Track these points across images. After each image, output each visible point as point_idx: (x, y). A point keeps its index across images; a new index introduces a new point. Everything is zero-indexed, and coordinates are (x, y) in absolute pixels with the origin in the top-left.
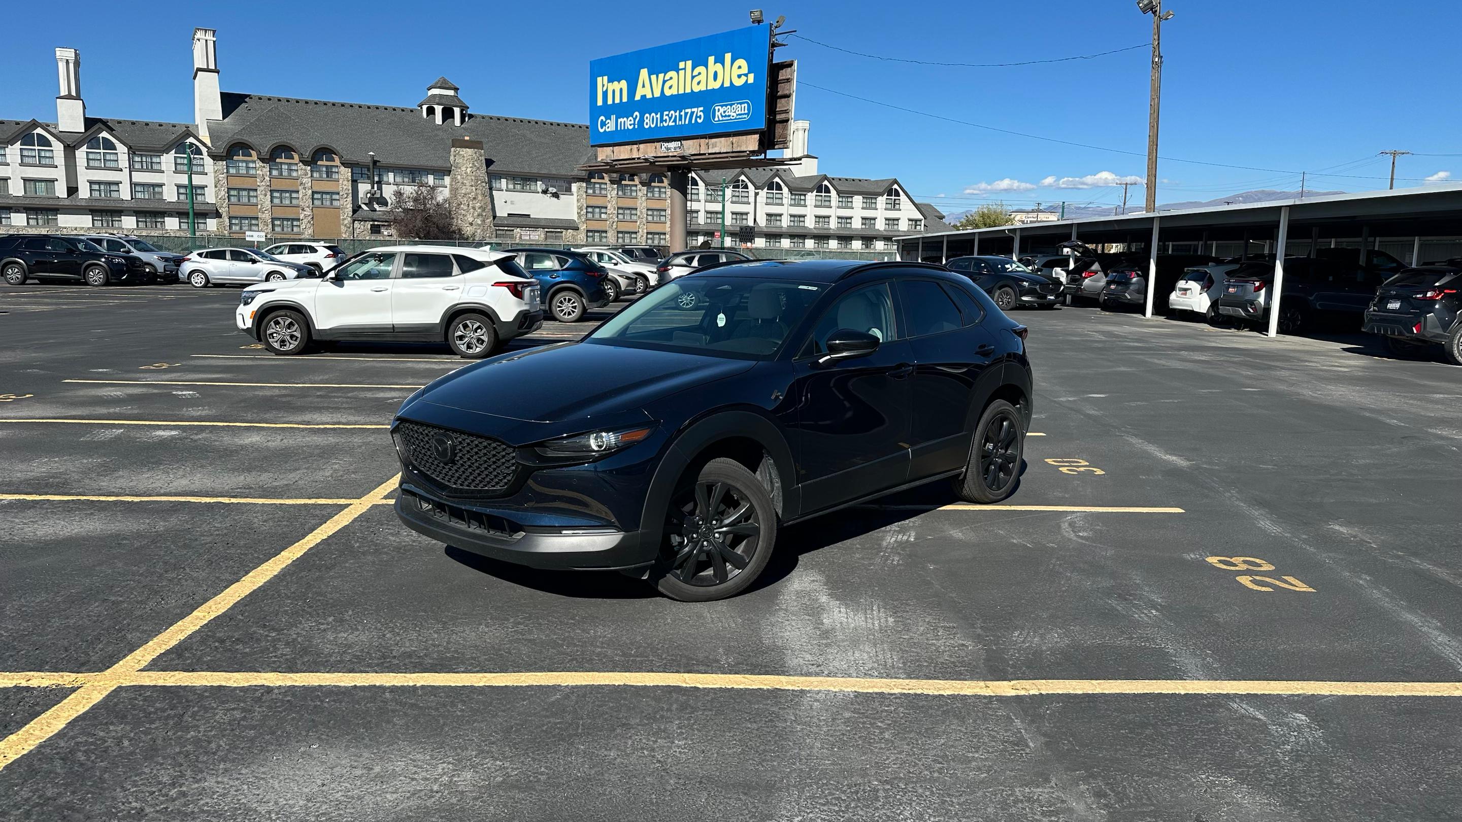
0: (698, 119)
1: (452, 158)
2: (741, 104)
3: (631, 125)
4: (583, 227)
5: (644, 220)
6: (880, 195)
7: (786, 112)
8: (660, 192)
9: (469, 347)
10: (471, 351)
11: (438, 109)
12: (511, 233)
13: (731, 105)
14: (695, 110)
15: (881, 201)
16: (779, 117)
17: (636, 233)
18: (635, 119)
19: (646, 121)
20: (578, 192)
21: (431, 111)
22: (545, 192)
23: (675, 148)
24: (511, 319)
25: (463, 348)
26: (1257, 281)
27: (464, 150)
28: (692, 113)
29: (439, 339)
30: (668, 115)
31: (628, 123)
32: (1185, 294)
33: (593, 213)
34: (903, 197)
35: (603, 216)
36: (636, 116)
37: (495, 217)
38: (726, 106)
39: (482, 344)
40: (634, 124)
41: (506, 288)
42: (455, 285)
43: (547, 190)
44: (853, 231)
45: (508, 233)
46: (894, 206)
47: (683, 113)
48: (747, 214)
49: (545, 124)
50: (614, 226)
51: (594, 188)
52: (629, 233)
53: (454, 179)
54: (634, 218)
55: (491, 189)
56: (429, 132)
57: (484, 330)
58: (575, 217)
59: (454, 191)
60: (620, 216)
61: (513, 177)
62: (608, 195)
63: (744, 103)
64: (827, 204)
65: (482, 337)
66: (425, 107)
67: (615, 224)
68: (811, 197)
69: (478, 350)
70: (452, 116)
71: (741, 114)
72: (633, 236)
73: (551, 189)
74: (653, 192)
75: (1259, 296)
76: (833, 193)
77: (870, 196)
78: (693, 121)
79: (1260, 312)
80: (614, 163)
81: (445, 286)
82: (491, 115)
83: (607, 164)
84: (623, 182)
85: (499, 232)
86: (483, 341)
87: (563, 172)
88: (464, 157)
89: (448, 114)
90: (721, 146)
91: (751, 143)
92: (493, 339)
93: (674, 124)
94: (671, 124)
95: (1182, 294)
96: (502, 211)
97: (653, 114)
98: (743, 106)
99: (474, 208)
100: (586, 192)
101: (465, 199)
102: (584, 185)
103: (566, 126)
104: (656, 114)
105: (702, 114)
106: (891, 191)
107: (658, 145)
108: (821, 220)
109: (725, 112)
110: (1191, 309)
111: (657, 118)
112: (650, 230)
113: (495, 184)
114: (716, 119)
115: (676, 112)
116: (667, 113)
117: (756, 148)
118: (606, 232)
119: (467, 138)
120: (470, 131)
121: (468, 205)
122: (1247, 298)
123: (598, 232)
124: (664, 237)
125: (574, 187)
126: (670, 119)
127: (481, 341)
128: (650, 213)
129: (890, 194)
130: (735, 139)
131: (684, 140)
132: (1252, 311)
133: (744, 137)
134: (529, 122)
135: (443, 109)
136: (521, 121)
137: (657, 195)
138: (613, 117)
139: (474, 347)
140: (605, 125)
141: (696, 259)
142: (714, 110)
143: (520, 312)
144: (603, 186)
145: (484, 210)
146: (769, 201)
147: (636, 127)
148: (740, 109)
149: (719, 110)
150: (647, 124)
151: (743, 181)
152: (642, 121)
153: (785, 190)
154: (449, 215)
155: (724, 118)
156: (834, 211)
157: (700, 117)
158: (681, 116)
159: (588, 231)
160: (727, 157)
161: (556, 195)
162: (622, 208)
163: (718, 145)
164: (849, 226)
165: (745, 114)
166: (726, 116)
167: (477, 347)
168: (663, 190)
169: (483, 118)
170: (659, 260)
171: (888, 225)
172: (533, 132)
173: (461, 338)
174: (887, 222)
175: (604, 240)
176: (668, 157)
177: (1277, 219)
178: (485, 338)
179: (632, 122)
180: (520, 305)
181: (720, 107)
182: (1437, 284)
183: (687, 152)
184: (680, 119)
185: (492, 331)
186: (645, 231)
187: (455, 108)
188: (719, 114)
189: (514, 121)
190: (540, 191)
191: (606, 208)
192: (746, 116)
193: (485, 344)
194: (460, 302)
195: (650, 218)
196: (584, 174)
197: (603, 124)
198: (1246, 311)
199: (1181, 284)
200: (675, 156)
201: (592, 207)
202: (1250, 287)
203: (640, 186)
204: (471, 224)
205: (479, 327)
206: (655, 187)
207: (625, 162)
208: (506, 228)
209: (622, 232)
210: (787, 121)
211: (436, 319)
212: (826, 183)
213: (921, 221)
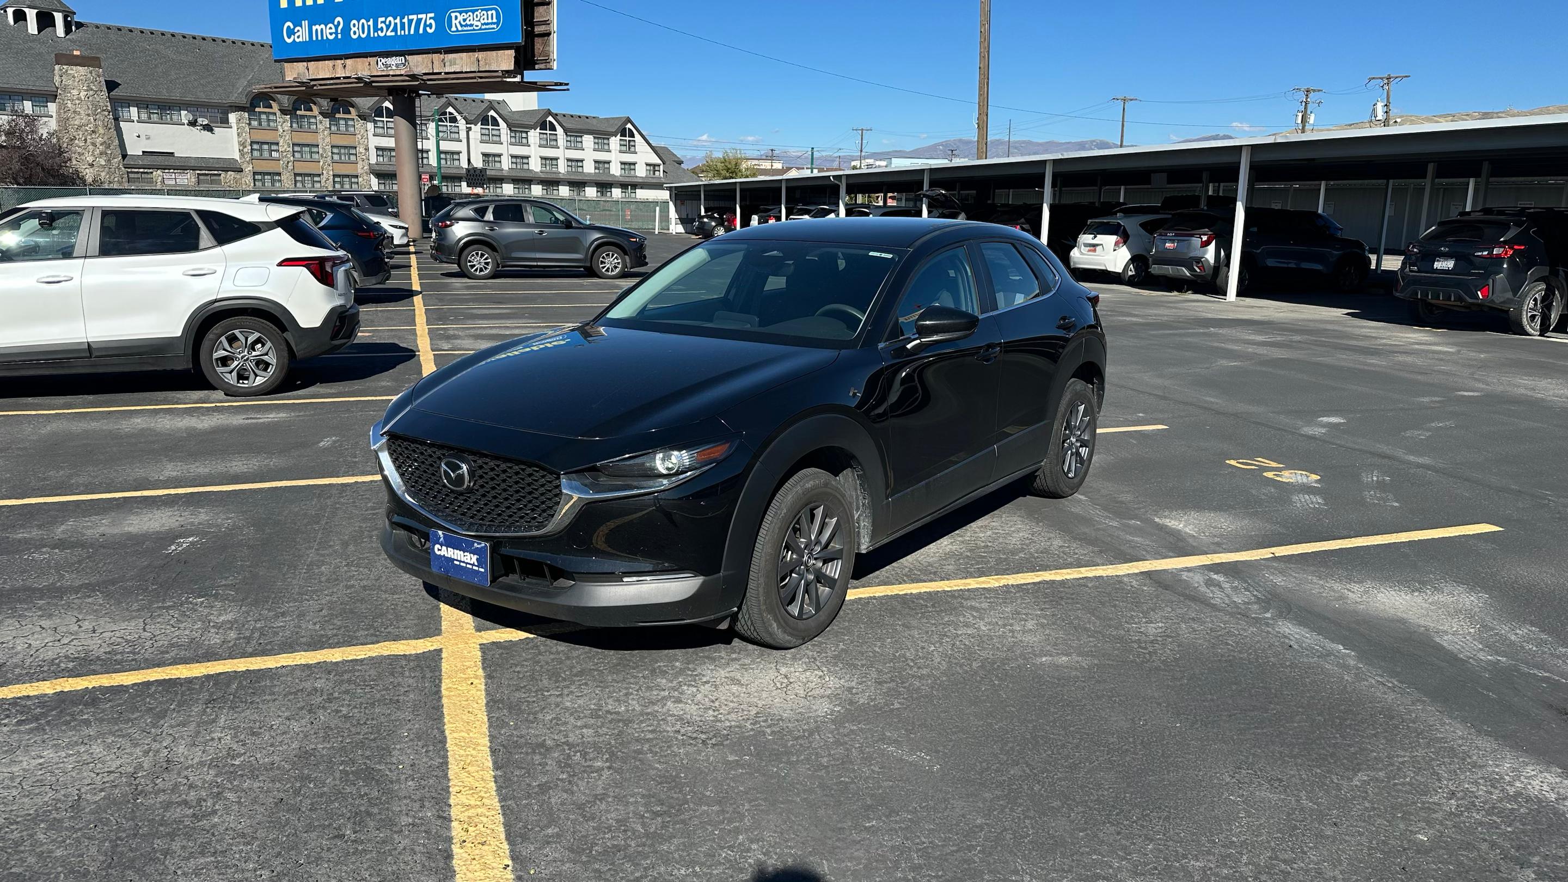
0: (428, 29)
1: (57, 78)
2: (487, 10)
3: (331, 34)
4: (248, 169)
5: (329, 159)
6: (613, 135)
7: (546, 23)
8: (346, 125)
9: (241, 377)
10: (245, 384)
11: (31, 14)
12: (149, 176)
13: (473, 12)
14: (423, 16)
15: (615, 142)
16: (538, 30)
17: (319, 175)
18: (336, 27)
19: (353, 29)
20: (238, 123)
21: (20, 16)
22: (193, 123)
23: (397, 65)
24: (317, 323)
25: (232, 379)
26: (1205, 235)
27: (74, 68)
28: (419, 21)
29: (183, 364)
30: (384, 22)
31: (327, 31)
32: (1095, 251)
33: (261, 150)
34: (638, 137)
35: (274, 154)
36: (339, 23)
37: (124, 156)
38: (466, 12)
39: (265, 370)
40: (336, 33)
41: (305, 269)
42: (206, 268)
43: (196, 121)
44: (586, 176)
45: (145, 176)
46: (629, 147)
47: (405, 20)
48: (458, 153)
49: (184, 37)
50: (290, 167)
51: (260, 119)
52: (310, 175)
53: (62, 108)
54: (315, 156)
55: (116, 119)
56: (20, 44)
57: (269, 344)
58: (237, 156)
59: (64, 122)
60: (296, 154)
61: (143, 104)
62: (279, 127)
63: (491, 9)
64: (554, 143)
65: (265, 358)
66: (10, 11)
67: (290, 164)
68: (534, 135)
69: (259, 381)
70: (53, 24)
71: (485, 24)
72: (316, 179)
73: (200, 120)
74: (337, 125)
75: (1205, 252)
76: (560, 130)
77: (602, 136)
78: (421, 31)
79: (1209, 272)
80: (312, 83)
81: (189, 268)
82: (109, 23)
83: (302, 84)
84: (299, 112)
85: (131, 176)
86: (267, 365)
87: (215, 99)
88: (74, 77)
89: (45, 20)
90: (462, 63)
91: (504, 61)
92: (286, 361)
93: (393, 34)
94: (389, 34)
95: (1089, 251)
96: (135, 148)
97: (363, 21)
98: (490, 13)
99: (94, 144)
100: (250, 124)
101: (81, 133)
102: (246, 114)
103: (214, 40)
104: (368, 21)
105: (432, 22)
106: (625, 130)
107: (372, 60)
108: (548, 162)
109: (464, 20)
110: (1104, 268)
111: (369, 26)
112: (337, 172)
113: (123, 113)
114: (454, 29)
115: (395, 19)
116: (383, 19)
117: (512, 68)
118: (279, 174)
119: (76, 53)
120: (80, 44)
121: (86, 140)
122: (1192, 255)
123: (269, 174)
124: (356, 180)
125: (233, 117)
126: (388, 27)
127: (262, 364)
128: (335, 150)
129: (623, 135)
130: (481, 55)
131: (409, 55)
132: (1198, 271)
133: (494, 53)
134: (163, 34)
135: (37, 14)
136: (152, 33)
137: (343, 128)
138: (305, 23)
139: (252, 376)
140: (294, 34)
141: (491, 210)
142: (450, 17)
143: (333, 311)
144: (271, 117)
145: (108, 147)
146: (484, 138)
147: (339, 36)
148: (485, 17)
149: (456, 18)
150: (355, 33)
151: (450, 113)
152: (347, 29)
153: (503, 125)
154: (59, 151)
155: (465, 29)
156: (562, 153)
157: (430, 26)
158: (403, 25)
159: (255, 174)
160: (474, 78)
161: (208, 128)
162: (299, 145)
163: (457, 62)
164: (580, 170)
165: (494, 23)
166: (466, 25)
167: (256, 375)
168: (350, 123)
169: (97, 27)
170: (390, 210)
171: (624, 169)
172: (169, 47)
173: (224, 361)
174: (623, 166)
175: (278, 184)
176: (388, 76)
177: (1238, 161)
178: (272, 359)
179: (333, 30)
180: (331, 297)
181: (458, 14)
182: (1502, 239)
183: (417, 71)
184: (403, 28)
185: (284, 347)
186: (331, 173)
187: (55, 14)
188: (457, 22)
189: (142, 32)
190: (186, 122)
191: (277, 144)
192: (495, 26)
193: (271, 370)
194: (219, 296)
195: (336, 157)
196: (244, 101)
197: (291, 33)
198: (1191, 269)
199: (1086, 238)
200: (401, 75)
201: (258, 143)
202: (1196, 241)
203: (320, 117)
204: (92, 165)
205: (258, 341)
206: (340, 119)
207: (328, 82)
208: (142, 170)
209: (300, 175)
210: (548, 34)
211: (176, 331)
212: (550, 119)
213: (659, 166)
